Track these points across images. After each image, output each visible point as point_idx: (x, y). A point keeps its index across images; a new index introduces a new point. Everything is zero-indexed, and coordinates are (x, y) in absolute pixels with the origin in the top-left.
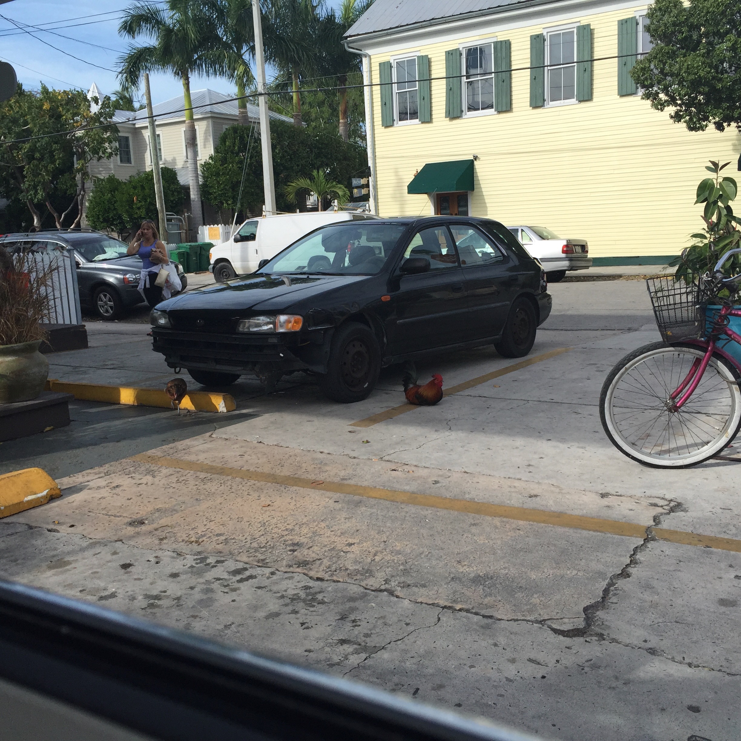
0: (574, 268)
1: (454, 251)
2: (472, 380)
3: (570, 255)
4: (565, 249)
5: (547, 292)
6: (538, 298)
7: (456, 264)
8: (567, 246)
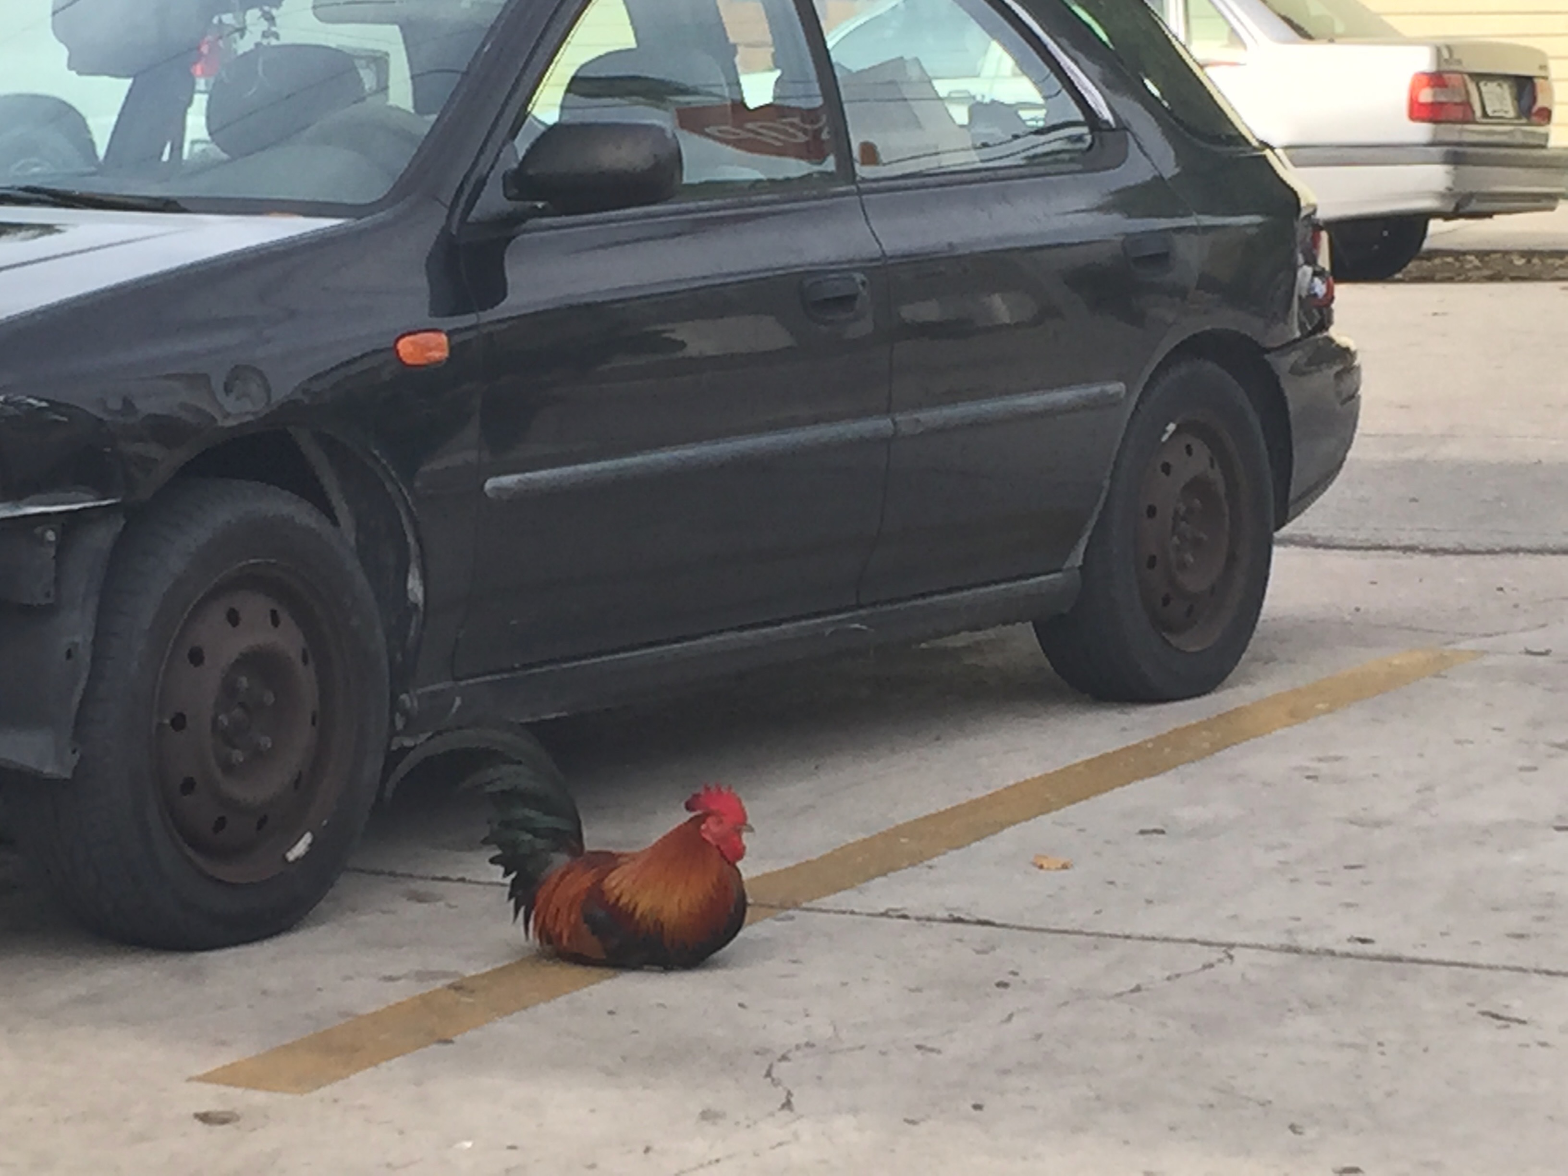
0: (1474, 206)
1: (816, 88)
2: (913, 828)
3: (1452, 133)
4: (1426, 96)
5: (1333, 332)
6: (1283, 364)
7: (830, 164)
8: (1437, 79)
